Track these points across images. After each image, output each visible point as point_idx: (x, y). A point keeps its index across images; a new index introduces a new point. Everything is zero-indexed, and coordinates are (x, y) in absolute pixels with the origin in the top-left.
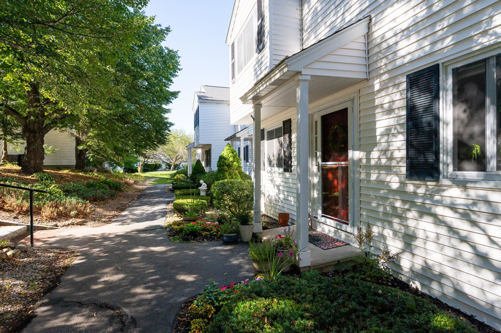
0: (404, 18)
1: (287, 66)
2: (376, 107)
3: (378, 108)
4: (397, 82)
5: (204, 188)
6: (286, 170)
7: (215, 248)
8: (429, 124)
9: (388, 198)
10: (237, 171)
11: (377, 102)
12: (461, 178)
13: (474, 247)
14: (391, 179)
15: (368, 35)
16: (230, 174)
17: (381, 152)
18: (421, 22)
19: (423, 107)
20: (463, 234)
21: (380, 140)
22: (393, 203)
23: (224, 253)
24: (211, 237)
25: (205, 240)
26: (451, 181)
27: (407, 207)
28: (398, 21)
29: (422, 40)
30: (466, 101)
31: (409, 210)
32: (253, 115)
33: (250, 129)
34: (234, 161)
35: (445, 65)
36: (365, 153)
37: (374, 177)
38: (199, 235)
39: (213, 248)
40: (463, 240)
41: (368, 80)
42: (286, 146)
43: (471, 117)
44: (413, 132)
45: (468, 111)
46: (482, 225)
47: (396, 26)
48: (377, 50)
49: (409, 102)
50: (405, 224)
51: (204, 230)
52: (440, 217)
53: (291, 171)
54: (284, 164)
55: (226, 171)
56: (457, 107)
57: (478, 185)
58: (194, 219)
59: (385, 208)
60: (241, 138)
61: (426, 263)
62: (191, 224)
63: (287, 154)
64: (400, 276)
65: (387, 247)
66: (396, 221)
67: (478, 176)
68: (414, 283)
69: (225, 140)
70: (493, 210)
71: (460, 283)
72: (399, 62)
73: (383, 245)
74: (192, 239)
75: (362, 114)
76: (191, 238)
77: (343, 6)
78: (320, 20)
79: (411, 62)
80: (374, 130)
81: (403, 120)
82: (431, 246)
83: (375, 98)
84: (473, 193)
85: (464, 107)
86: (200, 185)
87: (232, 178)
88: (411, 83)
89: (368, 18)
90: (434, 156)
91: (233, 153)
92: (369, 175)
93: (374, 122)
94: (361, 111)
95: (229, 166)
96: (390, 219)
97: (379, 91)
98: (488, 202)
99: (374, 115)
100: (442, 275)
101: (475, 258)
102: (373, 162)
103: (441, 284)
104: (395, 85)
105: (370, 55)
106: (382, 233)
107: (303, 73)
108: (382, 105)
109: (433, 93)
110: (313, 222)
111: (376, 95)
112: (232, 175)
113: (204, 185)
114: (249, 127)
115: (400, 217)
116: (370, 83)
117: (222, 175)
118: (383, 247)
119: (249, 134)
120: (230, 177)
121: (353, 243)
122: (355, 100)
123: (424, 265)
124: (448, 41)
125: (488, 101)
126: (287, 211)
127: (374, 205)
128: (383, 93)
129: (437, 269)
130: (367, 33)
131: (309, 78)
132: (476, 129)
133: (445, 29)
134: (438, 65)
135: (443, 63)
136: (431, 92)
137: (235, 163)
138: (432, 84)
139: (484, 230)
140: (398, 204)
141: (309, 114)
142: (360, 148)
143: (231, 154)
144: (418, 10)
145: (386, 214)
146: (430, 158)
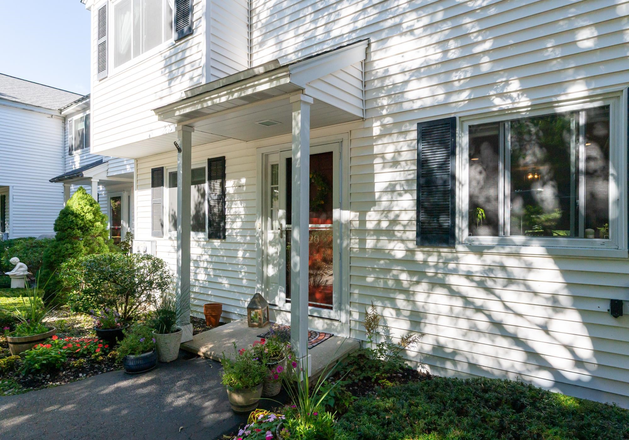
0: (415, 55)
1: (289, 75)
2: (375, 156)
3: (376, 157)
4: (403, 129)
5: (22, 273)
6: (212, 236)
7: (116, 385)
8: (445, 183)
9: (390, 270)
10: (101, 238)
11: (376, 150)
12: (476, 243)
13: (489, 316)
14: (395, 246)
15: (366, 63)
16: (87, 244)
17: (382, 214)
18: (435, 66)
19: (437, 163)
20: (479, 303)
21: (380, 197)
22: (398, 275)
23: (145, 391)
24: (92, 368)
25: (81, 375)
26: (468, 247)
27: (415, 279)
28: (407, 57)
29: (436, 87)
30: (481, 162)
31: (418, 283)
32: (179, 143)
33: (110, 166)
34: (97, 221)
35: (462, 119)
36: (358, 214)
37: (370, 243)
38: (62, 369)
39: (112, 387)
40: (479, 310)
41: (364, 120)
42: (216, 197)
43: (487, 179)
44: (425, 190)
45: (484, 173)
46: (497, 292)
47: (404, 62)
48: (377, 84)
49: (421, 155)
50: (412, 299)
51: (73, 355)
52: (454, 288)
53: (225, 237)
54: (210, 226)
55: (78, 238)
56: (474, 167)
57: (494, 251)
58: (42, 338)
59: (385, 283)
60: (92, 180)
61: (437, 341)
62: (40, 348)
63: (216, 210)
64: (405, 363)
65: (388, 331)
66: (401, 296)
67: (493, 241)
68: (423, 367)
69: (52, 181)
70: (508, 276)
71: (475, 355)
72: (406, 106)
73: (383, 329)
74: (48, 381)
75: (354, 162)
76: (44, 378)
77: (326, 13)
78: (286, 20)
79: (423, 108)
80: (372, 184)
81: (413, 176)
82: (444, 321)
83: (374, 144)
84: (489, 259)
85: (479, 168)
86: (11, 267)
87: (92, 251)
88: (423, 133)
89: (366, 42)
90: (450, 219)
91: (91, 205)
92: (363, 241)
93: (372, 175)
94: (352, 159)
95: (85, 229)
96: (392, 296)
97: (380, 136)
98: (503, 268)
99: (372, 165)
100: (455, 352)
101: (491, 327)
102: (370, 226)
103: (455, 362)
104: (401, 133)
105: (367, 89)
106: (382, 314)
107: (306, 92)
108: (382, 155)
109: (450, 149)
110: (270, 311)
111: (376, 140)
112: (92, 246)
113: (21, 267)
114: (110, 162)
115: (405, 291)
116: (367, 124)
117: (69, 246)
118: (383, 331)
119: (109, 175)
120: (88, 248)
121: (339, 332)
122: (344, 143)
123: (435, 344)
124: (464, 95)
125: (501, 166)
126: (213, 300)
127: (370, 279)
128: (385, 140)
129: (450, 346)
130: (364, 60)
131: (311, 101)
132: (491, 192)
133: (462, 82)
134: (454, 119)
135: (460, 117)
136: (446, 147)
137: (98, 224)
138: (448, 138)
139: (499, 297)
140: (404, 277)
141: (263, 154)
142: (349, 207)
143: (88, 207)
144: (431, 50)
145: (387, 289)
146: (445, 221)
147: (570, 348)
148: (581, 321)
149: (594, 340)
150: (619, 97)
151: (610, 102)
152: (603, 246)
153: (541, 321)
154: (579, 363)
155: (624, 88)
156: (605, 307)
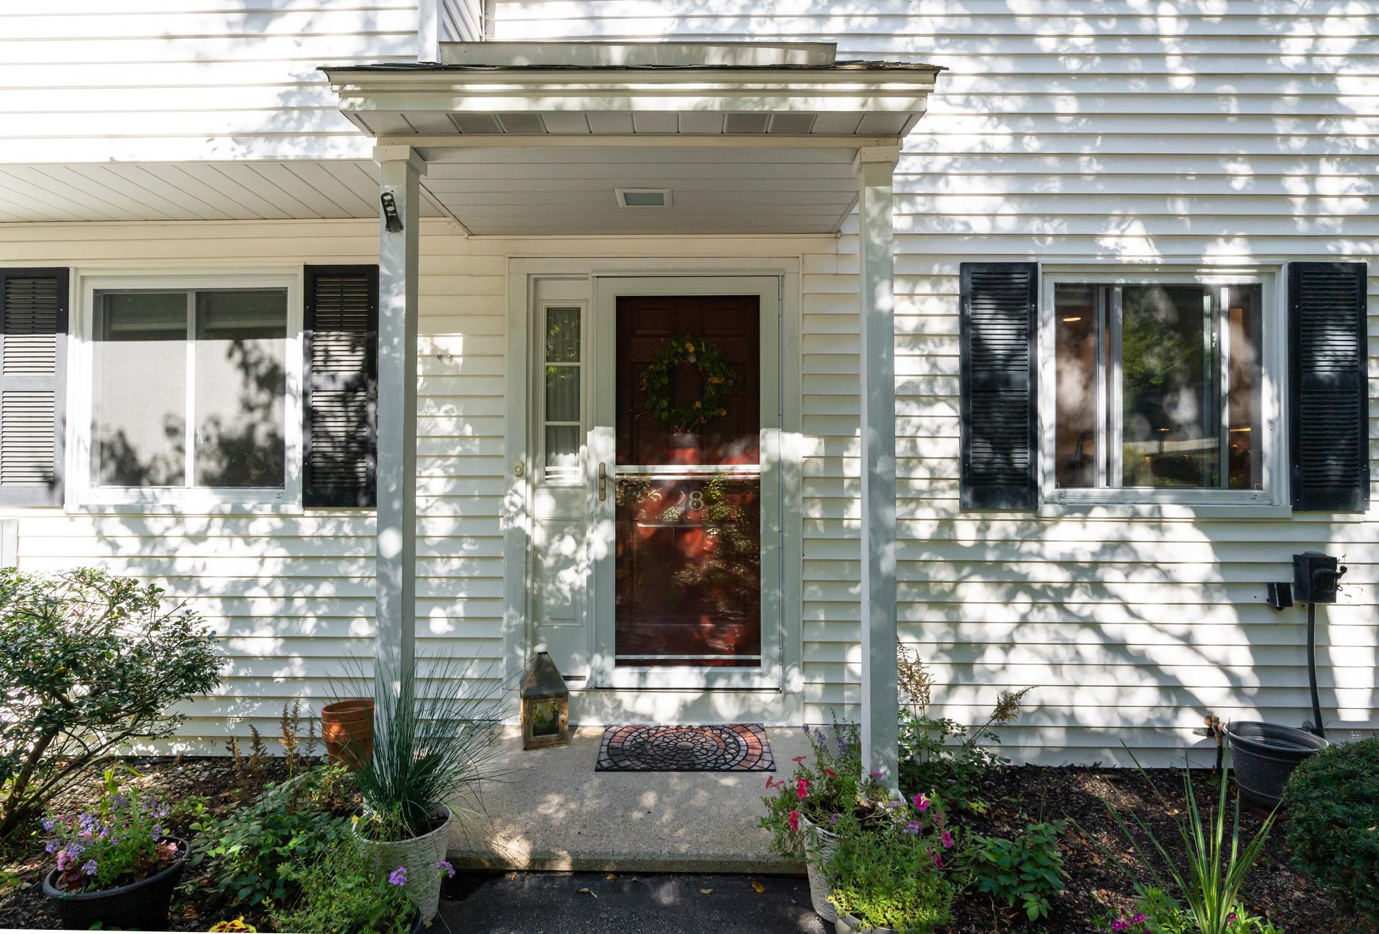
4: (936, 270)
6: (319, 498)
13: (1102, 634)
19: (1004, 347)
20: (1082, 611)
29: (1003, 198)
35: (1047, 270)
36: (823, 441)
40: (1085, 624)
41: (839, 236)
42: (334, 384)
49: (969, 327)
50: (954, 619)
61: (1005, 696)
66: (934, 616)
70: (1132, 558)
81: (953, 367)
84: (1097, 529)
88: (970, 283)
90: (1029, 455)
94: (808, 318)
98: (1125, 544)
101: (1104, 652)
102: (851, 469)
109: (1028, 322)
116: (843, 247)
122: (788, 280)
134: (1034, 266)
135: (1043, 265)
136: (1017, 319)
138: (1024, 301)
139: (1117, 597)
141: (529, 276)
142: (801, 425)
146: (1020, 458)
147: (1224, 668)
148: (1236, 622)
149: (1254, 649)
150: (1272, 274)
151: (1264, 281)
152: (1254, 502)
153: (1180, 630)
154: (1237, 689)
155: (1285, 262)
156: (1262, 596)
